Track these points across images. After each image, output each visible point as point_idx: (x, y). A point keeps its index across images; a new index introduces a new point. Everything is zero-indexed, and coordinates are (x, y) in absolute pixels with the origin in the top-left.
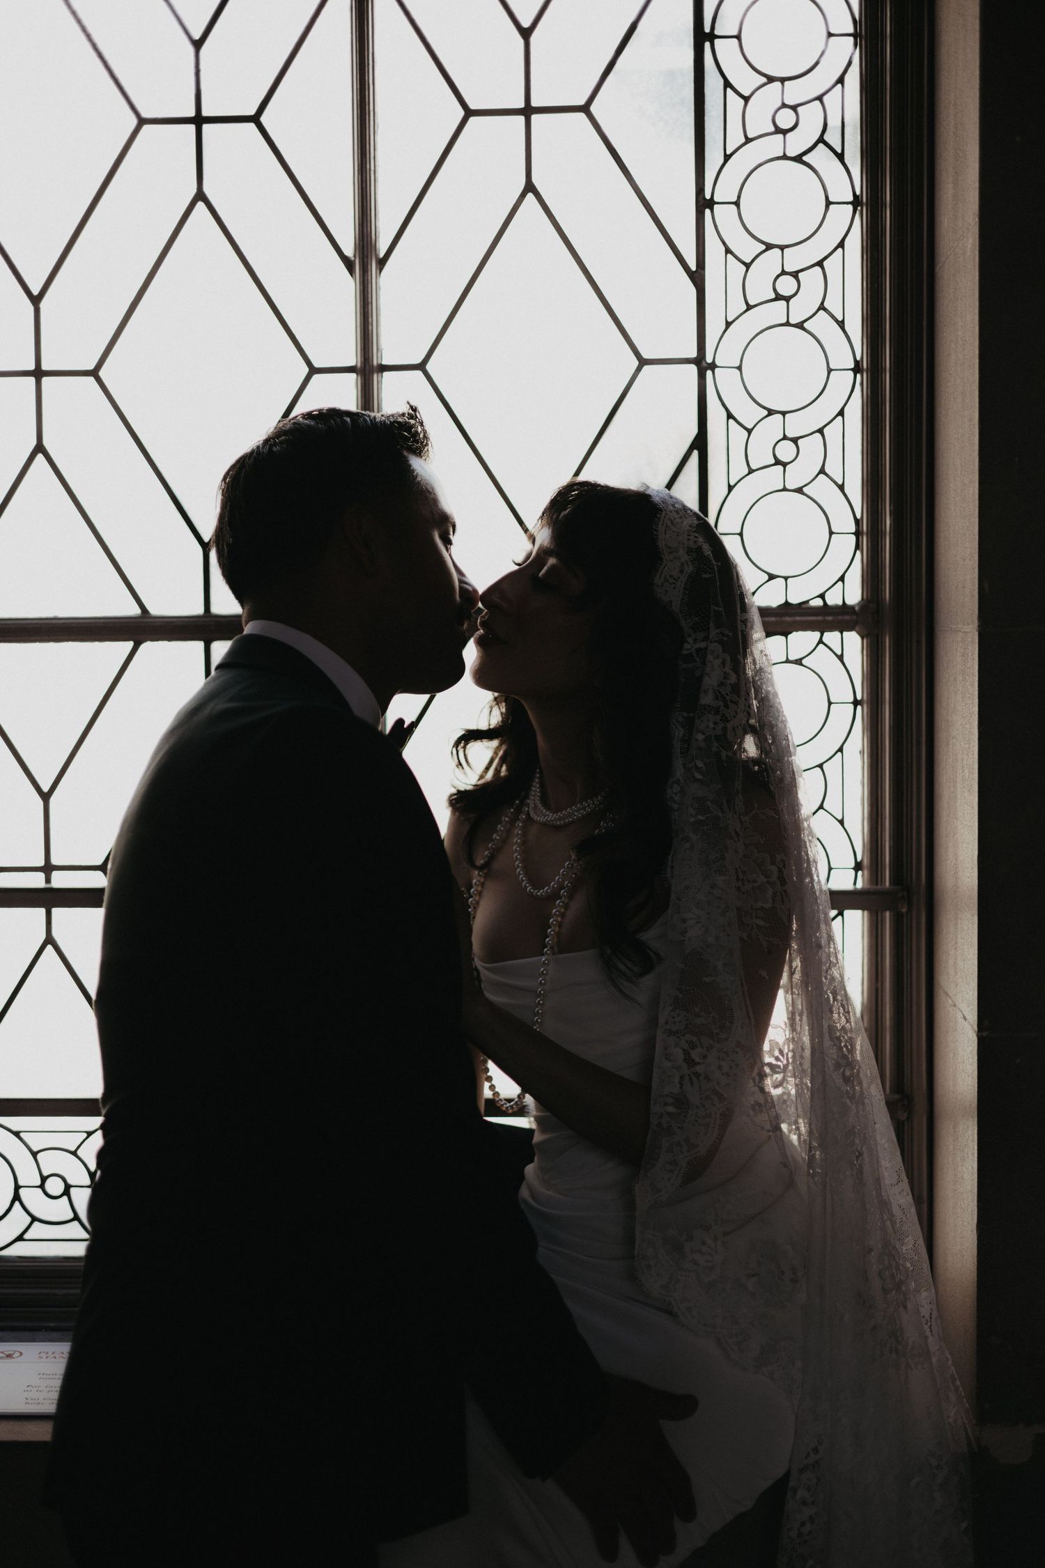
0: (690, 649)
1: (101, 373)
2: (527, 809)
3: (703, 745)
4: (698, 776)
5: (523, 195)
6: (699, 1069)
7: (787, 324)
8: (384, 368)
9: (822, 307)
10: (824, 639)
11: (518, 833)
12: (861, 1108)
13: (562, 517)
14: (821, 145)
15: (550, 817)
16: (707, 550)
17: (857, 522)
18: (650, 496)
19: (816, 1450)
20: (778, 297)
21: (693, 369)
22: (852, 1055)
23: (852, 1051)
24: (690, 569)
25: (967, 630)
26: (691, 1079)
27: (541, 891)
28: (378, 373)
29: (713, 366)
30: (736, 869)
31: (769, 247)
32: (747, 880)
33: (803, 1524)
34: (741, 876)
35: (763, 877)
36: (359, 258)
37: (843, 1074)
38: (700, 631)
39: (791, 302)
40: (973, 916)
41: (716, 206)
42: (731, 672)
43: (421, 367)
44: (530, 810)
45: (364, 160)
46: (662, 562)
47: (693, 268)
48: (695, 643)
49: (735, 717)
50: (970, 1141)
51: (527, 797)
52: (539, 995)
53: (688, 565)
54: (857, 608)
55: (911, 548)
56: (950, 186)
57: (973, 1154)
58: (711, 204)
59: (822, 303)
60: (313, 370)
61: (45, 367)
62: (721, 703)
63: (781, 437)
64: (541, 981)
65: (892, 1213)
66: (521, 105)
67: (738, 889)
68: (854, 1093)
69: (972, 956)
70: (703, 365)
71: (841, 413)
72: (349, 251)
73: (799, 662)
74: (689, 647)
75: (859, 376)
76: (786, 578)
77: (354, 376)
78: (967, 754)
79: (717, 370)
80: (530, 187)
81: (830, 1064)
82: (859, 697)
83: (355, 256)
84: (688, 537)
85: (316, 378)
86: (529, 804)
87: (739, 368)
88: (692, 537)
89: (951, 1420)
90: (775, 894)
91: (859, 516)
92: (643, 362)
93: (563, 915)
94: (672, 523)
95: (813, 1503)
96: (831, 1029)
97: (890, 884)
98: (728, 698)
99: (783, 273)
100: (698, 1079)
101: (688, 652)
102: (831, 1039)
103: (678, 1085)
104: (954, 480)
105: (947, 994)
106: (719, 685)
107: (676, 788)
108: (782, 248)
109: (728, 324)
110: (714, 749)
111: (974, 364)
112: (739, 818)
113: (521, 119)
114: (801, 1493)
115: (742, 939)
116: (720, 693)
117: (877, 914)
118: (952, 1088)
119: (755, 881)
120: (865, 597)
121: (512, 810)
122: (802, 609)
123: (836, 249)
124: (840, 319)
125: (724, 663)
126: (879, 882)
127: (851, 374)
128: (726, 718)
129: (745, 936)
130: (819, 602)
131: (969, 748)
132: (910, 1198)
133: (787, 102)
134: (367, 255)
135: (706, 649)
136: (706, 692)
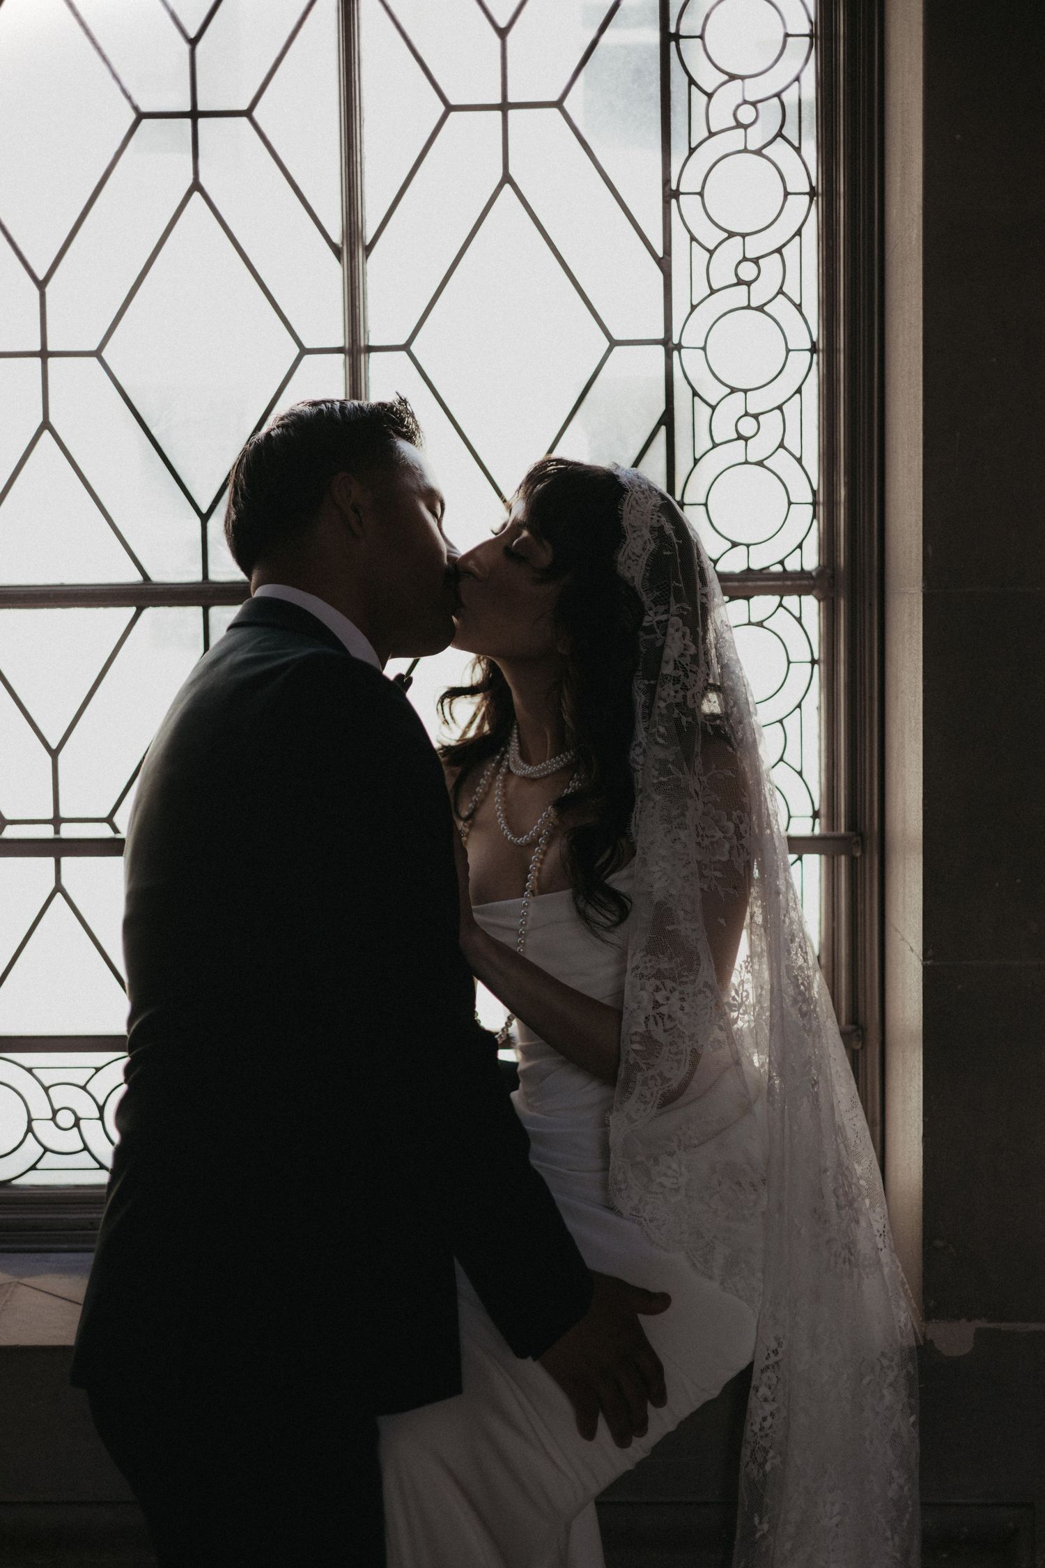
0: (651, 621)
1: (104, 354)
2: (506, 763)
3: (664, 712)
4: (660, 740)
5: (500, 186)
6: (663, 1010)
7: (749, 307)
8: (370, 349)
9: (781, 291)
10: (784, 603)
11: (499, 786)
12: (818, 1040)
13: (536, 493)
14: (779, 139)
15: (529, 770)
16: (669, 529)
17: (814, 493)
18: (618, 476)
19: (776, 1352)
20: (740, 282)
21: (660, 350)
22: (810, 993)
23: (809, 988)
24: (652, 546)
25: (913, 592)
26: (655, 1018)
27: (521, 839)
28: (365, 353)
29: (679, 347)
30: (696, 826)
31: (731, 235)
32: (706, 835)
33: (764, 1419)
34: (701, 832)
35: (720, 833)
36: (347, 245)
37: (800, 1009)
38: (661, 605)
39: (752, 287)
40: (918, 854)
41: (681, 197)
42: (691, 644)
43: (406, 347)
44: (510, 764)
45: (351, 152)
46: (626, 540)
47: (660, 254)
48: (656, 616)
49: (694, 685)
50: (916, 1062)
51: (506, 752)
52: (520, 935)
53: (650, 543)
54: (814, 574)
55: (864, 515)
56: (898, 179)
57: (919, 1074)
58: (676, 194)
59: (781, 288)
60: (304, 351)
61: (50, 348)
62: (681, 673)
63: (743, 413)
64: (521, 922)
65: (846, 1137)
66: (498, 100)
67: (699, 844)
68: (811, 1027)
69: (918, 891)
70: (670, 346)
71: (799, 391)
72: (337, 237)
73: (760, 624)
74: (650, 619)
75: (815, 356)
76: (748, 546)
77: (342, 356)
78: (914, 706)
79: (683, 351)
80: (507, 179)
81: (788, 1001)
82: (816, 657)
83: (342, 243)
84: (652, 517)
85: (307, 359)
86: (509, 758)
87: (704, 349)
88: (655, 517)
89: (902, 1325)
90: (731, 848)
91: (815, 487)
92: (614, 343)
93: (542, 862)
94: (637, 503)
95: (773, 1400)
96: (789, 968)
97: (845, 830)
98: (688, 668)
99: (745, 259)
100: (663, 1019)
101: (649, 624)
102: (789, 978)
103: (644, 1025)
104: (903, 453)
105: (896, 930)
106: (679, 656)
107: (638, 750)
108: (744, 236)
109: (693, 308)
110: (675, 715)
111: (918, 345)
112: (699, 779)
113: (498, 114)
114: (763, 1390)
115: (702, 890)
116: (680, 663)
117: (833, 858)
118: (901, 1016)
119: (713, 837)
120: (821, 563)
121: (493, 765)
122: (764, 574)
123: (793, 237)
124: (798, 302)
125: (684, 636)
126: (835, 828)
127: (808, 354)
128: (686, 686)
129: (705, 887)
130: (778, 568)
131: (915, 700)
132: (864, 1123)
133: (748, 99)
134: (354, 242)
135: (667, 621)
136: (667, 662)
